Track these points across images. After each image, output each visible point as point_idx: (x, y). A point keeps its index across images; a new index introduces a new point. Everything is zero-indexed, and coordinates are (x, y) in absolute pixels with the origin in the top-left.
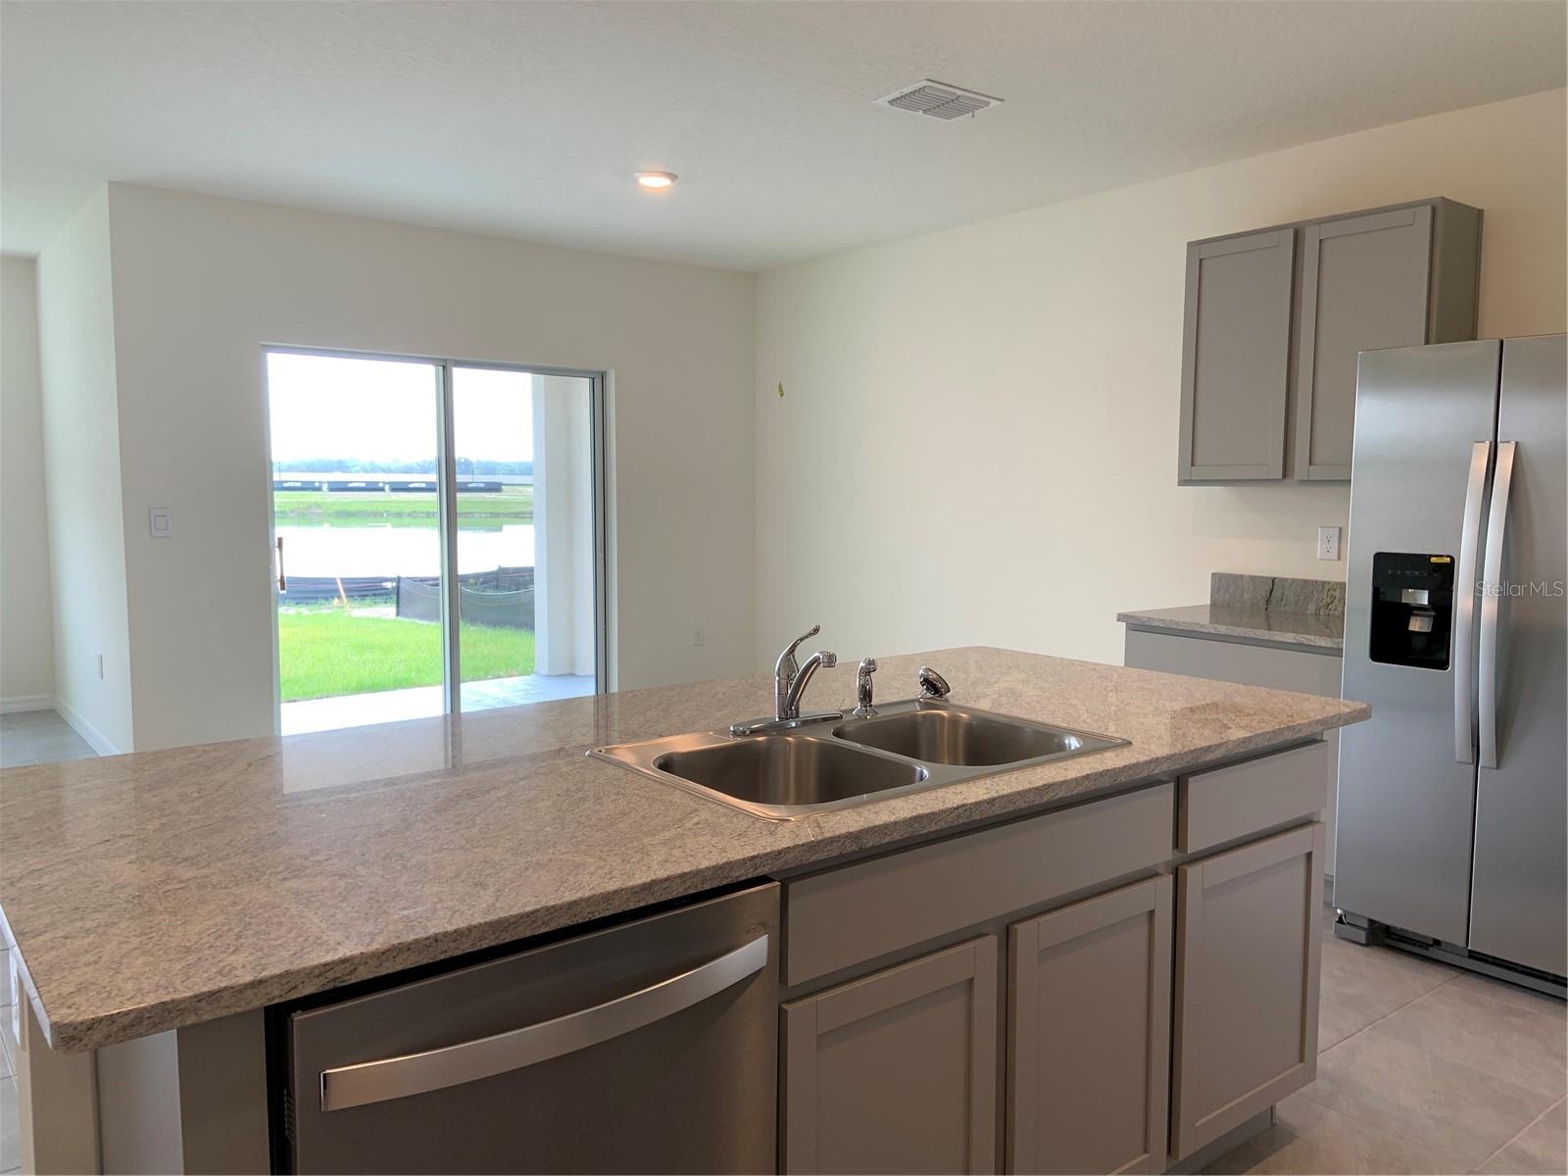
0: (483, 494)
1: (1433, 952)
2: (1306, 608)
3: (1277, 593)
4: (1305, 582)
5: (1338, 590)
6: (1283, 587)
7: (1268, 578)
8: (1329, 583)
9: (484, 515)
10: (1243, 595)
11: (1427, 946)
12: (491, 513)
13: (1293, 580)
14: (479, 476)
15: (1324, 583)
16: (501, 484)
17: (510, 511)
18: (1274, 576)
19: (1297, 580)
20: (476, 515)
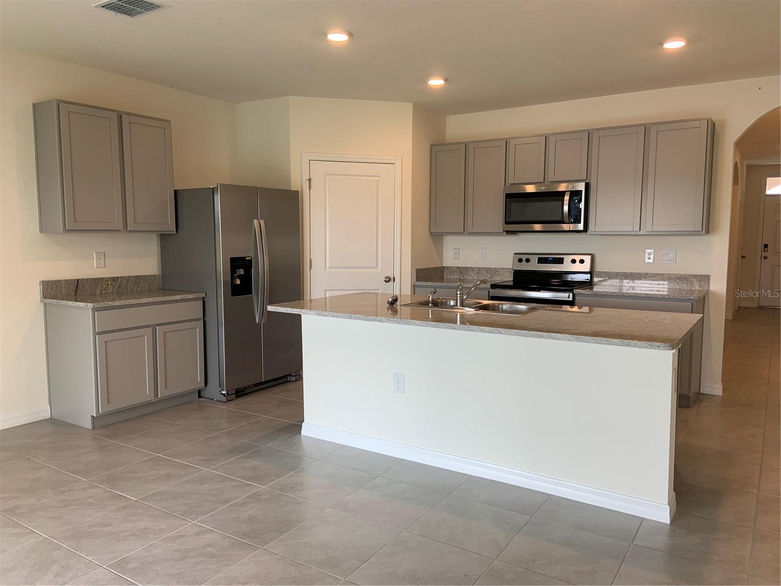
1: (246, 391)
2: (96, 291)
3: (80, 287)
4: (94, 279)
5: (110, 281)
6: (83, 283)
7: (74, 280)
8: (105, 278)
10: (62, 290)
11: (243, 391)
13: (88, 279)
15: (103, 278)
18: (78, 278)
19: (90, 279)
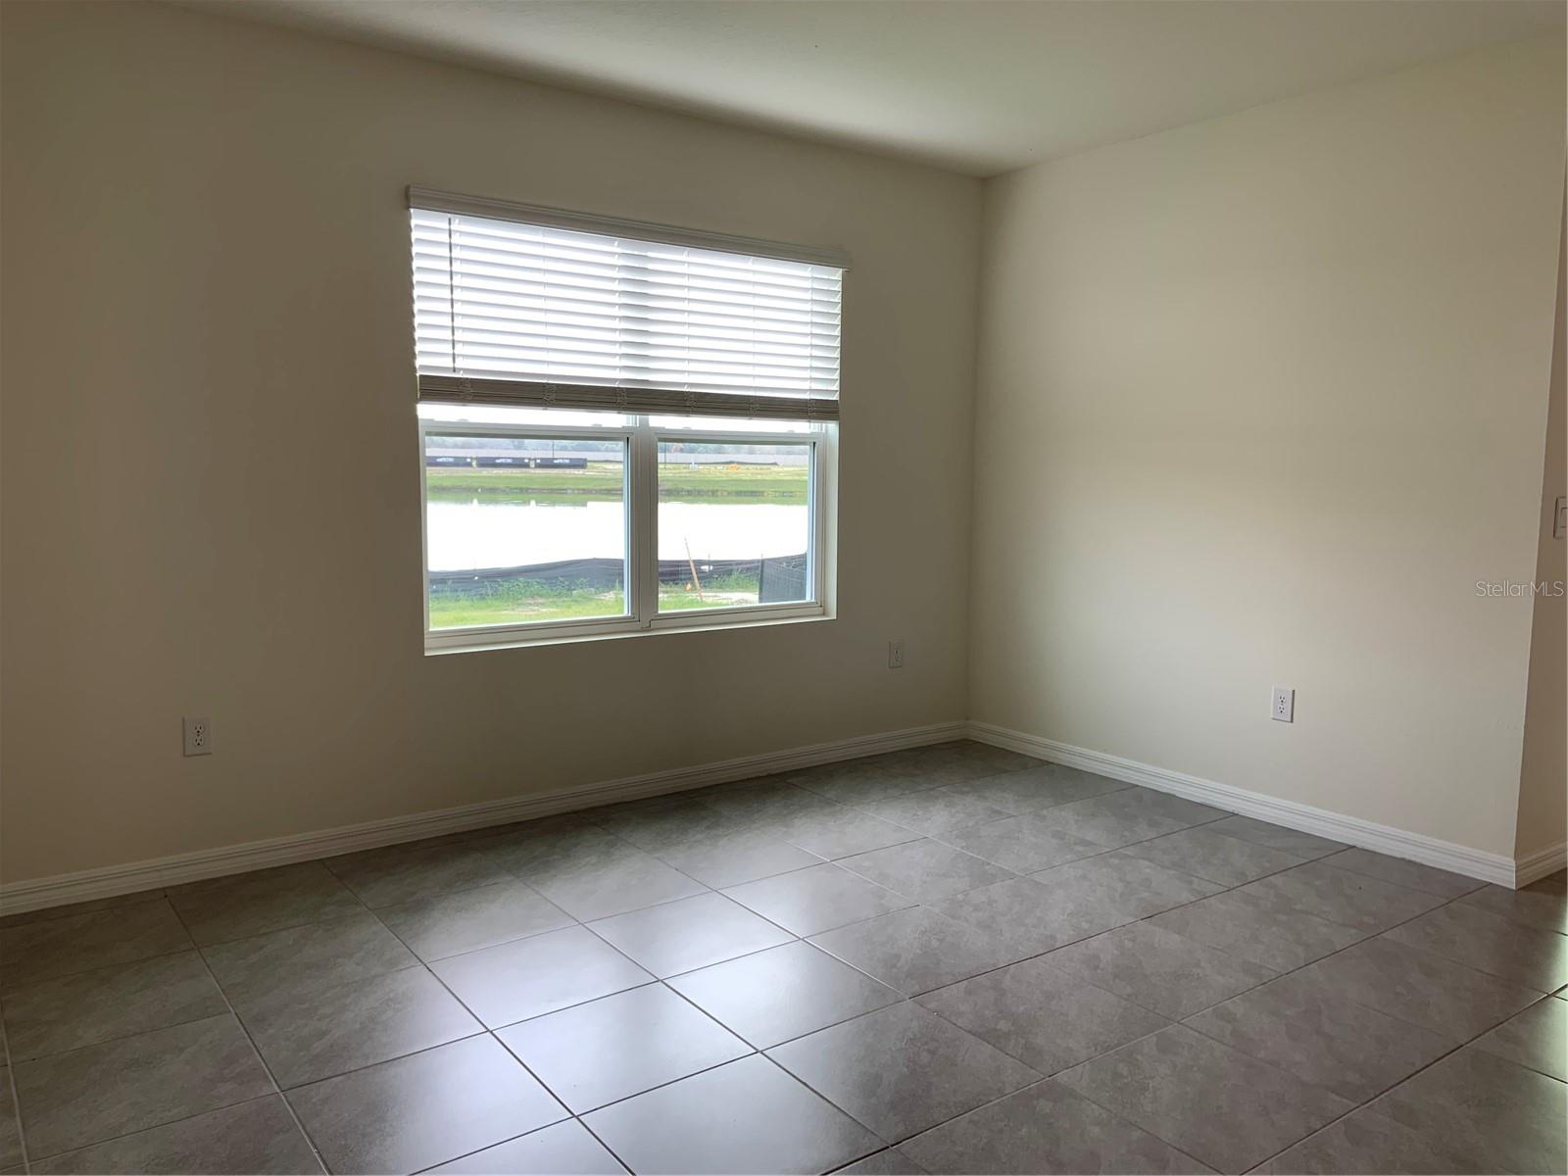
0: (568, 471)
9: (576, 492)
12: (584, 490)
14: (559, 452)
16: (585, 460)
17: (603, 487)
20: (569, 491)
